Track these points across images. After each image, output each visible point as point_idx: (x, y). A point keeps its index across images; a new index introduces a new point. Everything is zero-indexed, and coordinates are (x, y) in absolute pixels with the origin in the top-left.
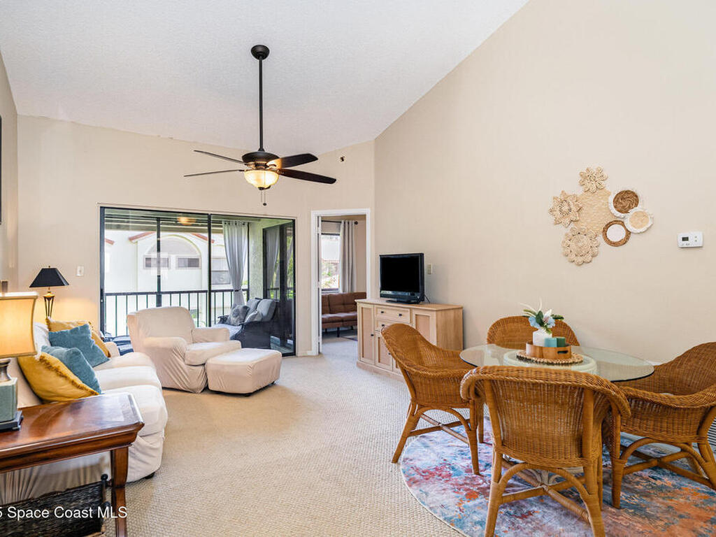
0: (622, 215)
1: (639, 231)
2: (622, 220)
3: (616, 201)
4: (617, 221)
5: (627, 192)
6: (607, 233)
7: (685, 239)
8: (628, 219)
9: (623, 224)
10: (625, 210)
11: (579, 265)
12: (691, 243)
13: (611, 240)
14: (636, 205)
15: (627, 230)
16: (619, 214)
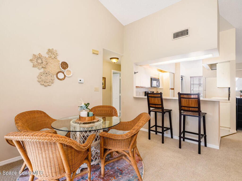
0: (64, 70)
1: (68, 76)
2: (63, 72)
3: (61, 64)
4: (61, 72)
5: (65, 62)
6: (58, 75)
7: (80, 80)
8: (65, 71)
9: (63, 73)
10: (64, 68)
11: (45, 86)
12: (81, 82)
13: (59, 78)
14: (68, 68)
15: (65, 76)
16: (62, 69)
